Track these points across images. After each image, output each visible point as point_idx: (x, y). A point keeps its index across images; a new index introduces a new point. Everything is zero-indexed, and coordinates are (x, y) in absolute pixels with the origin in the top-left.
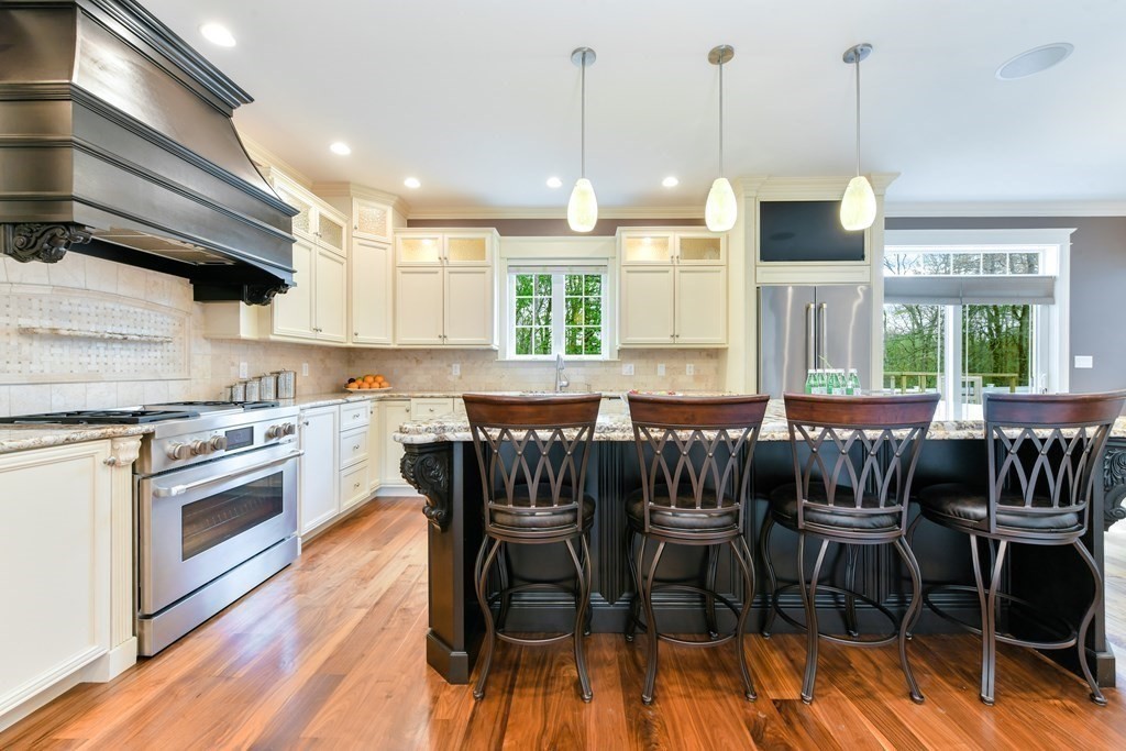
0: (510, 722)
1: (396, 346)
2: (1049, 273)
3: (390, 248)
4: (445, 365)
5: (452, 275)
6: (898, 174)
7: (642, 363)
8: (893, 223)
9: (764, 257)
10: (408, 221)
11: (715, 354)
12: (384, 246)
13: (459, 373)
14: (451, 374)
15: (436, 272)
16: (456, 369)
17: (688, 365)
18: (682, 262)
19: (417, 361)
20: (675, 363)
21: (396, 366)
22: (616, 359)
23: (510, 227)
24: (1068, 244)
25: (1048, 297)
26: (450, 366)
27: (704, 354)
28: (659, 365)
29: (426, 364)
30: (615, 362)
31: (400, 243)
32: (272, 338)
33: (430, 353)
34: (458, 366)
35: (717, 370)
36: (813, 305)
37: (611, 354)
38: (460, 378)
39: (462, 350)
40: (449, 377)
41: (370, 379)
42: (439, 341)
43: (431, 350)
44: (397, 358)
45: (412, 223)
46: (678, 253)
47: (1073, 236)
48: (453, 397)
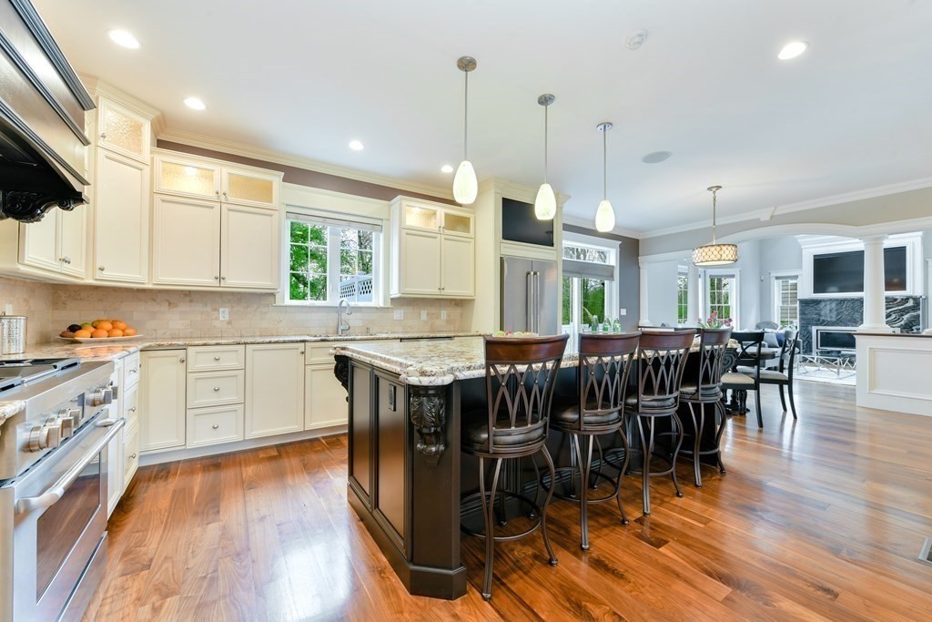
0: (527, 602)
1: (150, 286)
2: (611, 264)
3: (147, 170)
4: (208, 309)
5: (231, 213)
6: (570, 197)
7: (409, 310)
8: (567, 227)
9: (505, 237)
10: (158, 140)
11: (461, 304)
12: (141, 166)
13: (227, 318)
14: (217, 318)
15: (212, 208)
16: (224, 314)
17: (442, 312)
18: (446, 231)
19: (170, 304)
20: (433, 310)
21: (138, 311)
22: (389, 305)
23: (295, 175)
24: (619, 250)
25: (611, 277)
26: (216, 310)
27: (453, 303)
28: (422, 312)
29: (183, 307)
30: (388, 308)
31: (159, 166)
32: (22, 268)
33: (188, 296)
34: (227, 310)
35: (461, 315)
36: (533, 273)
37: (385, 301)
38: (229, 323)
39: (233, 293)
40: (215, 323)
41: (109, 326)
42: (216, 283)
43: (190, 291)
44: (140, 300)
45: (161, 144)
46: (443, 225)
47: (620, 245)
48: (245, 344)
